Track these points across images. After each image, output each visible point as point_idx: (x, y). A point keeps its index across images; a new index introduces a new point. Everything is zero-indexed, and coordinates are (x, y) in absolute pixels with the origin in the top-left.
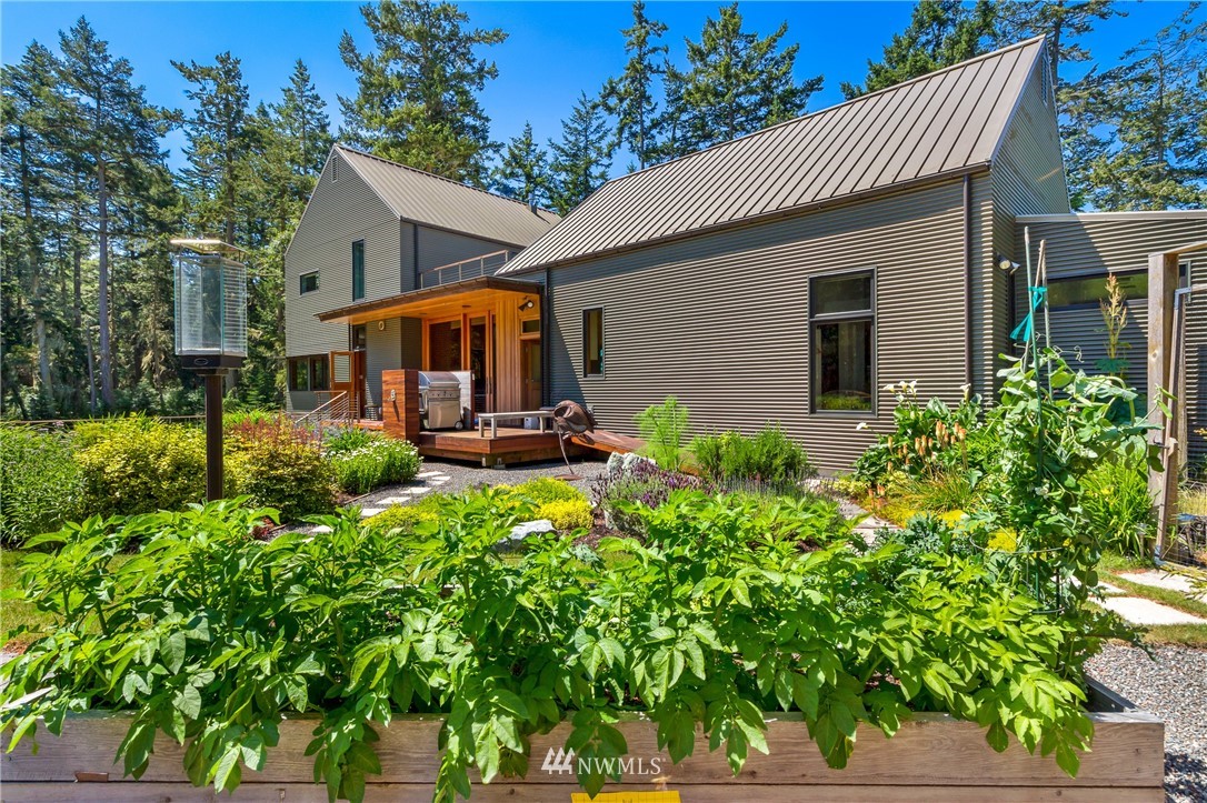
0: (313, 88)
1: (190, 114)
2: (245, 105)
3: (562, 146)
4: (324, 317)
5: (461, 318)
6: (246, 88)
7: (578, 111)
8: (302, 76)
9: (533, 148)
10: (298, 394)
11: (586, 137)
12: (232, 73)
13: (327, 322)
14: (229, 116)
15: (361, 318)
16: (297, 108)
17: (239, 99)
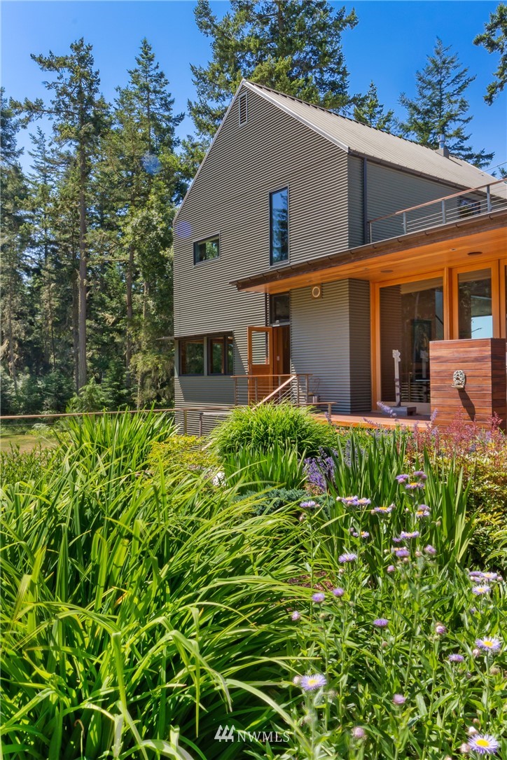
0: (157, 67)
1: (48, 105)
2: (96, 91)
3: (415, 102)
4: (243, 285)
5: (445, 275)
6: (97, 73)
7: (433, 62)
8: (147, 55)
9: (378, 109)
10: (192, 380)
11: (441, 90)
12: (84, 60)
13: (244, 291)
14: (82, 103)
15: (280, 286)
16: (145, 88)
17: (91, 84)
